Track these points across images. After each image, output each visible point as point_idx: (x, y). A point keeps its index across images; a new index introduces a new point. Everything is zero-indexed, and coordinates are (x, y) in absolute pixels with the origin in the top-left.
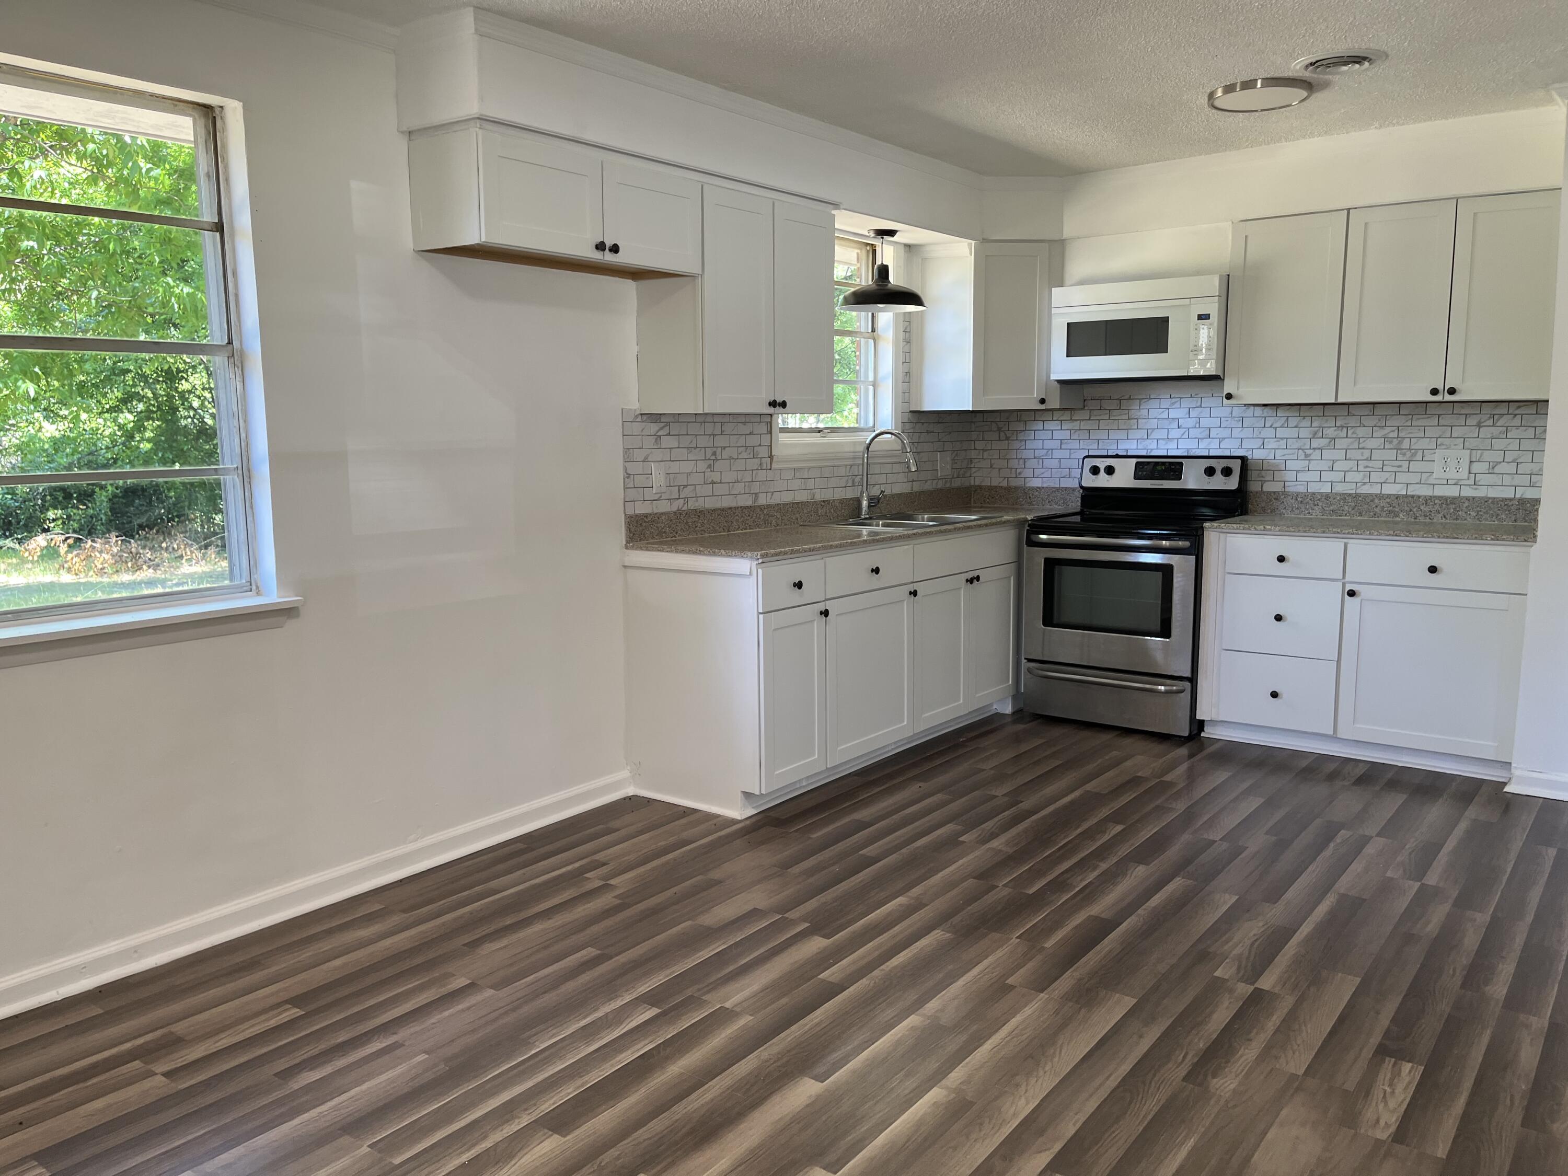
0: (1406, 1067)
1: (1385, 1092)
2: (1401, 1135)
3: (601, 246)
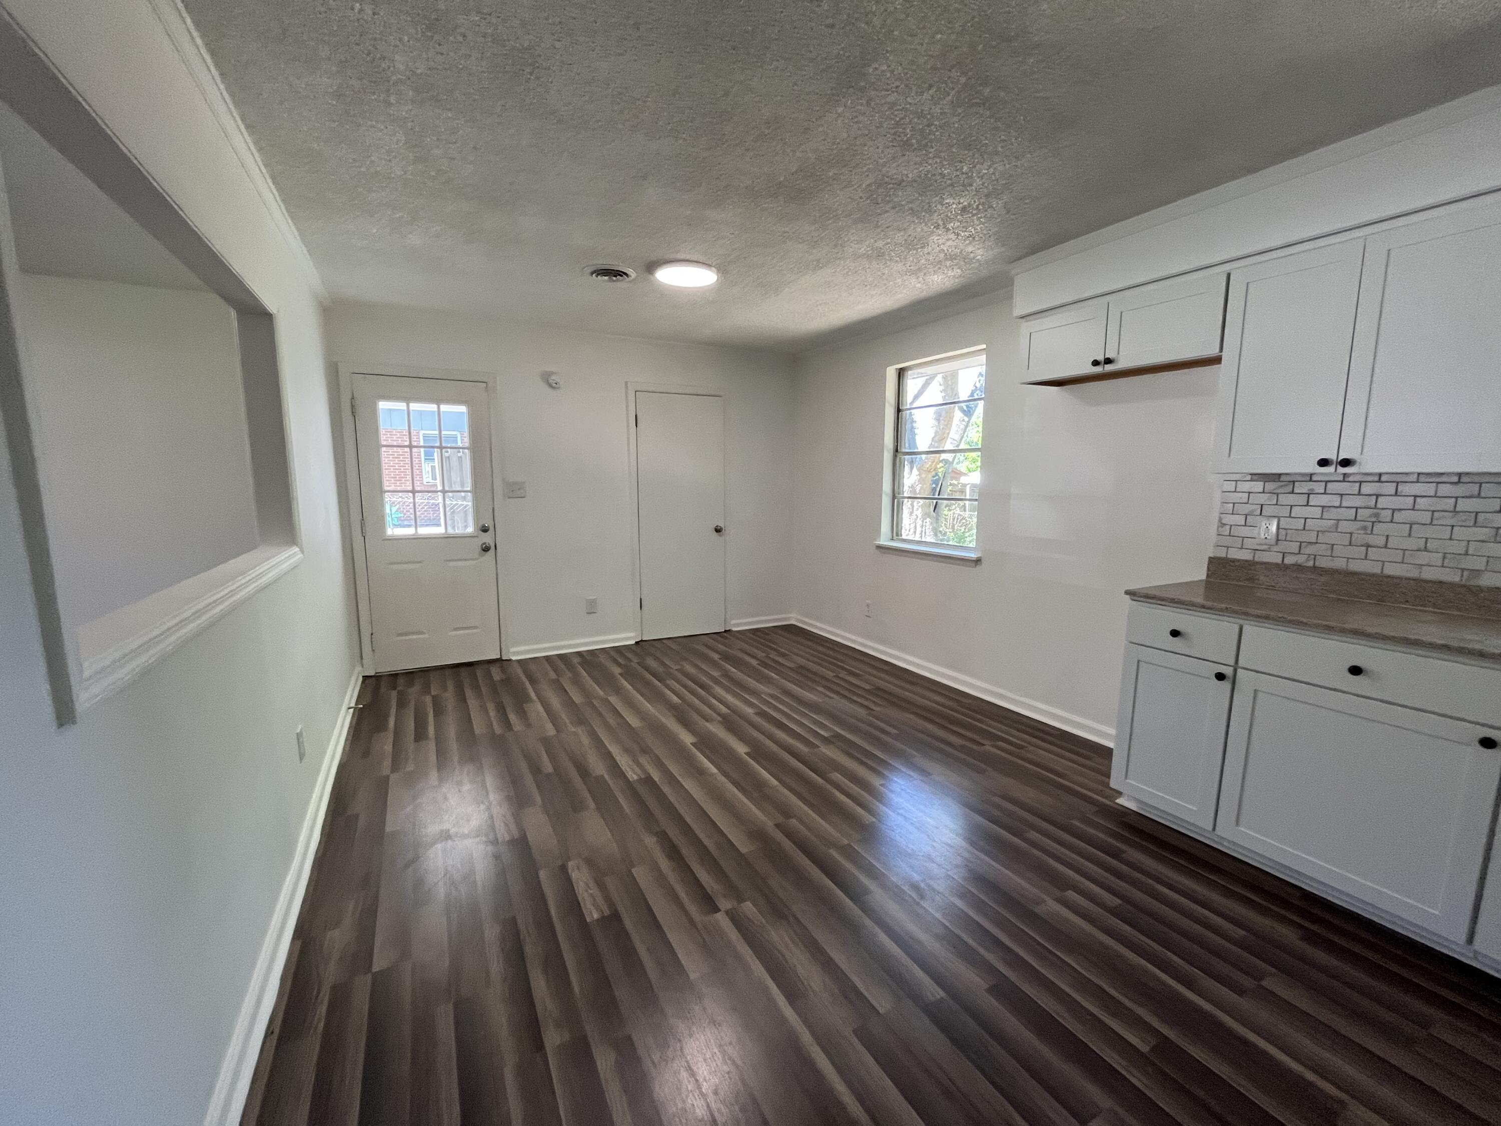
0: (596, 916)
1: (591, 889)
2: (563, 868)
3: (1096, 363)
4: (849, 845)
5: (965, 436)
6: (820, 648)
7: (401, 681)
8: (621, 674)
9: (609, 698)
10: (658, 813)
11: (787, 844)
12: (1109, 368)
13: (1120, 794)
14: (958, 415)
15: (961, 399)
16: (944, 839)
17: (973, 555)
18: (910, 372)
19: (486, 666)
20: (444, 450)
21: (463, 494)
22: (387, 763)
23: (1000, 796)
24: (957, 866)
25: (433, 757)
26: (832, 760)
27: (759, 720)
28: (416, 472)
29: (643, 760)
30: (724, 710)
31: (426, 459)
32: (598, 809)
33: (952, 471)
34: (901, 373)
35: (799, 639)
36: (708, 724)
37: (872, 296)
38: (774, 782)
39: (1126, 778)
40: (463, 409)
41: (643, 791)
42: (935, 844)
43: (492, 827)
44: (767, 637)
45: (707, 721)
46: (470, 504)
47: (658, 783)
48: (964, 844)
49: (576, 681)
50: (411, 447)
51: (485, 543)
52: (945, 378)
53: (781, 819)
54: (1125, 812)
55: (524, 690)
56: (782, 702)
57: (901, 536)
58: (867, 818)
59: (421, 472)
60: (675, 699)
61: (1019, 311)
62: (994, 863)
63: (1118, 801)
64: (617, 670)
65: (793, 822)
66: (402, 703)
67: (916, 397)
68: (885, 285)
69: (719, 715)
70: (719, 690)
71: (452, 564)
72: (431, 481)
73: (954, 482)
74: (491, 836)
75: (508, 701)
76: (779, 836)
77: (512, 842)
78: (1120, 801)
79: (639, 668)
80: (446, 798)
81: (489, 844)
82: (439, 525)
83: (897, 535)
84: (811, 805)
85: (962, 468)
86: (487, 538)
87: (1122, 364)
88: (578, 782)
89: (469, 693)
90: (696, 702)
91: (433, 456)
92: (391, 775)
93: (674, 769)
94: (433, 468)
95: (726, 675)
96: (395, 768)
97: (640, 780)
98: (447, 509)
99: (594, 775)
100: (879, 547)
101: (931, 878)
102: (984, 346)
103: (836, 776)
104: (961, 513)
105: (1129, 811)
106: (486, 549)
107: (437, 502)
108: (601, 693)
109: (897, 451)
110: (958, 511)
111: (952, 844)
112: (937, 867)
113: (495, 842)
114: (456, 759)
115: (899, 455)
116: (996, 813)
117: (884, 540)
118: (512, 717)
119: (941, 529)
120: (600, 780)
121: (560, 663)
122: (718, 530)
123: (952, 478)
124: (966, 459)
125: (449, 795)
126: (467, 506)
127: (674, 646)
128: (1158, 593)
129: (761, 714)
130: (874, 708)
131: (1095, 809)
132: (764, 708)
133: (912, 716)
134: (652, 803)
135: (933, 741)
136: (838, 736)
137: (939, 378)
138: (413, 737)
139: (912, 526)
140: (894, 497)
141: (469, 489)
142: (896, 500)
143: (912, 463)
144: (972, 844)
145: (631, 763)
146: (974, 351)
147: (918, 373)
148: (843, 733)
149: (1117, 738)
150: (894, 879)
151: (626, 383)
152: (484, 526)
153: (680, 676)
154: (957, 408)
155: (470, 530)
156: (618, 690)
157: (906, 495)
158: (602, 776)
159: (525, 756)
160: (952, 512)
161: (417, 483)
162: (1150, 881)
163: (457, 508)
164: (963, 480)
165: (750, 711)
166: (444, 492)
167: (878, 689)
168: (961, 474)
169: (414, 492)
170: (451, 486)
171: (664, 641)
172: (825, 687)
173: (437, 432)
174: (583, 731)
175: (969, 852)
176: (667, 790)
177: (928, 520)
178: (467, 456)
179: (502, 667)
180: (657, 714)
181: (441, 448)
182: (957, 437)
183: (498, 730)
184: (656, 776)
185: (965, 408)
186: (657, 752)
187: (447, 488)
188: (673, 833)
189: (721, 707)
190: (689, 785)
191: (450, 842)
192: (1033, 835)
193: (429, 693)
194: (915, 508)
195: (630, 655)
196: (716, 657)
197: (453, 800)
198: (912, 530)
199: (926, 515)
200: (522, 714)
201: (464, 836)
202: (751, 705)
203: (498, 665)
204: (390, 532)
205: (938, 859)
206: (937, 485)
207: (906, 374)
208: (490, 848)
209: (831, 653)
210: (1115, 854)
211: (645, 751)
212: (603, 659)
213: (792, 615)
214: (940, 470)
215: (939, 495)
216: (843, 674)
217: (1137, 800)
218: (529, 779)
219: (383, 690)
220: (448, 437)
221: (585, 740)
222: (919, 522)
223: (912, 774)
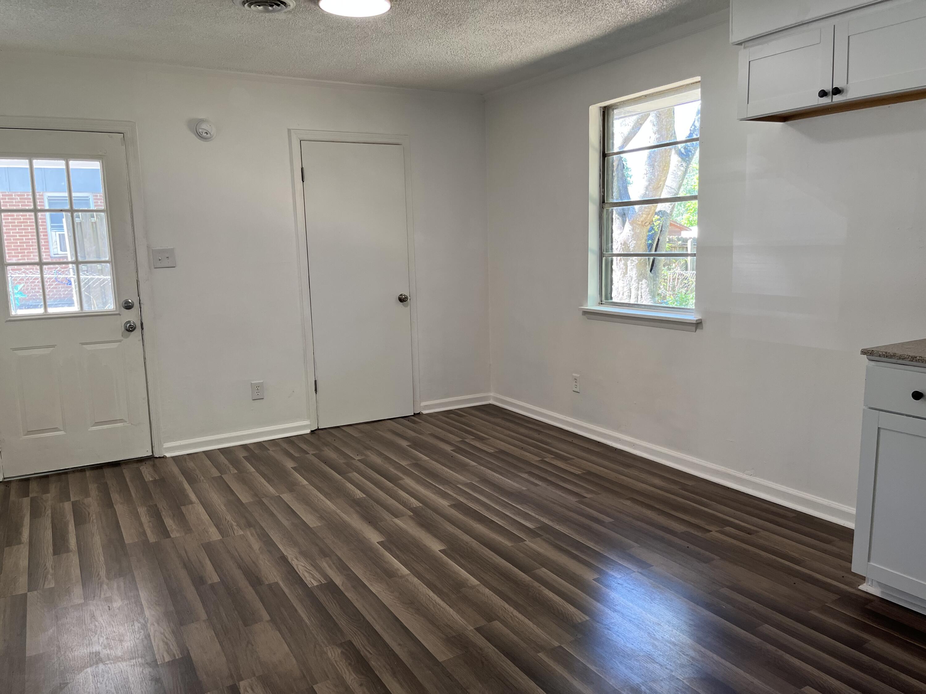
2: (234, 688)
3: (823, 94)
4: (560, 647)
5: (684, 183)
6: (522, 430)
7: (33, 486)
8: (294, 468)
9: (280, 495)
10: (342, 622)
11: (491, 650)
12: (838, 99)
13: (863, 579)
14: (675, 159)
15: (679, 139)
16: (667, 636)
17: (693, 317)
18: (615, 111)
19: (135, 465)
20: (75, 214)
21: (99, 266)
22: (23, 580)
23: (728, 587)
24: (682, 666)
25: (76, 572)
26: (539, 554)
27: (454, 512)
28: (42, 242)
29: (324, 564)
30: (415, 503)
31: (52, 227)
32: (273, 620)
33: (671, 224)
34: (606, 113)
35: (498, 420)
36: (397, 521)
37: (569, 24)
38: (474, 581)
39: (869, 560)
40: (96, 165)
41: (322, 598)
42: (656, 642)
43: (149, 647)
44: (463, 420)
45: (396, 517)
46: (109, 277)
47: (342, 588)
48: (689, 641)
49: (243, 478)
50: (35, 210)
51: (129, 322)
52: (658, 117)
53: (482, 623)
54: (869, 599)
55: (183, 491)
56: (482, 492)
57: (611, 298)
58: (580, 616)
59: (48, 242)
60: (359, 494)
61: (736, 36)
62: (723, 661)
63: (861, 587)
64: (290, 464)
65: (497, 624)
66: (36, 513)
67: (627, 140)
68: (583, 10)
69: (411, 509)
70: (409, 482)
71: (88, 347)
72: (60, 252)
73: (675, 238)
74: (149, 659)
75: (162, 505)
76: (480, 641)
77: (173, 663)
78: (864, 587)
79: (316, 461)
80: (93, 616)
81: (146, 666)
82: (71, 304)
83: (606, 298)
84: (516, 606)
85: (683, 220)
86: (131, 316)
87: (851, 95)
88: (249, 593)
89: (115, 497)
90: (381, 494)
91: (62, 223)
92: (29, 593)
93: (359, 571)
94: (62, 237)
95: (417, 465)
96: (32, 584)
97: (321, 587)
98: (82, 284)
99: (267, 583)
100: (588, 314)
101: (654, 681)
102: (698, 78)
103: (544, 572)
104: (683, 273)
105: (872, 598)
106: (130, 329)
107: (69, 276)
108: (271, 489)
109: (604, 202)
110: (678, 271)
111: (677, 642)
112: (659, 667)
113: (154, 664)
114: (103, 573)
115: (606, 207)
116: (724, 606)
117: (592, 304)
118: (169, 522)
119: (660, 292)
120: (274, 588)
121: (222, 459)
122: (402, 299)
123: (671, 233)
124: (687, 210)
125: (97, 614)
126: (104, 280)
127: (356, 434)
128: (899, 352)
129: (458, 506)
130: (586, 495)
131: (835, 597)
132: (462, 499)
133: (628, 503)
134: (334, 610)
135: (652, 529)
136: (545, 528)
137: (652, 118)
138: (51, 550)
139: (625, 289)
140: (601, 255)
141: (107, 259)
142: (604, 258)
143: (623, 215)
144: (699, 641)
145: (309, 567)
146: (688, 85)
147: (629, 112)
148: (550, 523)
149: (858, 518)
150: (612, 682)
151: (289, 130)
152: (127, 302)
153: (362, 466)
154: (673, 152)
155: (111, 306)
156: (292, 487)
157: (615, 252)
158: (277, 583)
159: (185, 566)
160: (672, 271)
161: (44, 256)
162: (894, 672)
163: (94, 283)
164: (684, 234)
165: (444, 503)
166: (77, 263)
167: (590, 473)
168: (682, 228)
169: (41, 264)
170: (85, 257)
171: (343, 428)
172: (530, 473)
173: (66, 194)
174: (252, 535)
175: (695, 650)
176: (350, 595)
177: (644, 281)
178: (102, 221)
179: (154, 466)
180: (338, 511)
181: (72, 211)
182: (675, 185)
183: (152, 539)
184: (338, 580)
185: (683, 150)
186: (339, 554)
187: (80, 259)
188: (359, 642)
189: (413, 500)
190: (376, 588)
191: (101, 666)
192: (767, 628)
193: (68, 499)
194: (629, 268)
195: (304, 447)
196: (404, 444)
197: (102, 619)
198: (626, 294)
199: (641, 276)
200: (181, 519)
201: (117, 659)
202: (444, 495)
203: (150, 463)
204: (13, 313)
205: (660, 659)
206: (653, 240)
207: (611, 112)
208: (147, 670)
209: (536, 435)
210: (858, 645)
211: (325, 553)
212: (272, 452)
213: (492, 394)
214: (655, 224)
215: (656, 250)
216: (549, 458)
217: (880, 584)
218: (191, 593)
219: (13, 497)
220: (80, 199)
221: (256, 545)
222: (634, 285)
223: (629, 566)
